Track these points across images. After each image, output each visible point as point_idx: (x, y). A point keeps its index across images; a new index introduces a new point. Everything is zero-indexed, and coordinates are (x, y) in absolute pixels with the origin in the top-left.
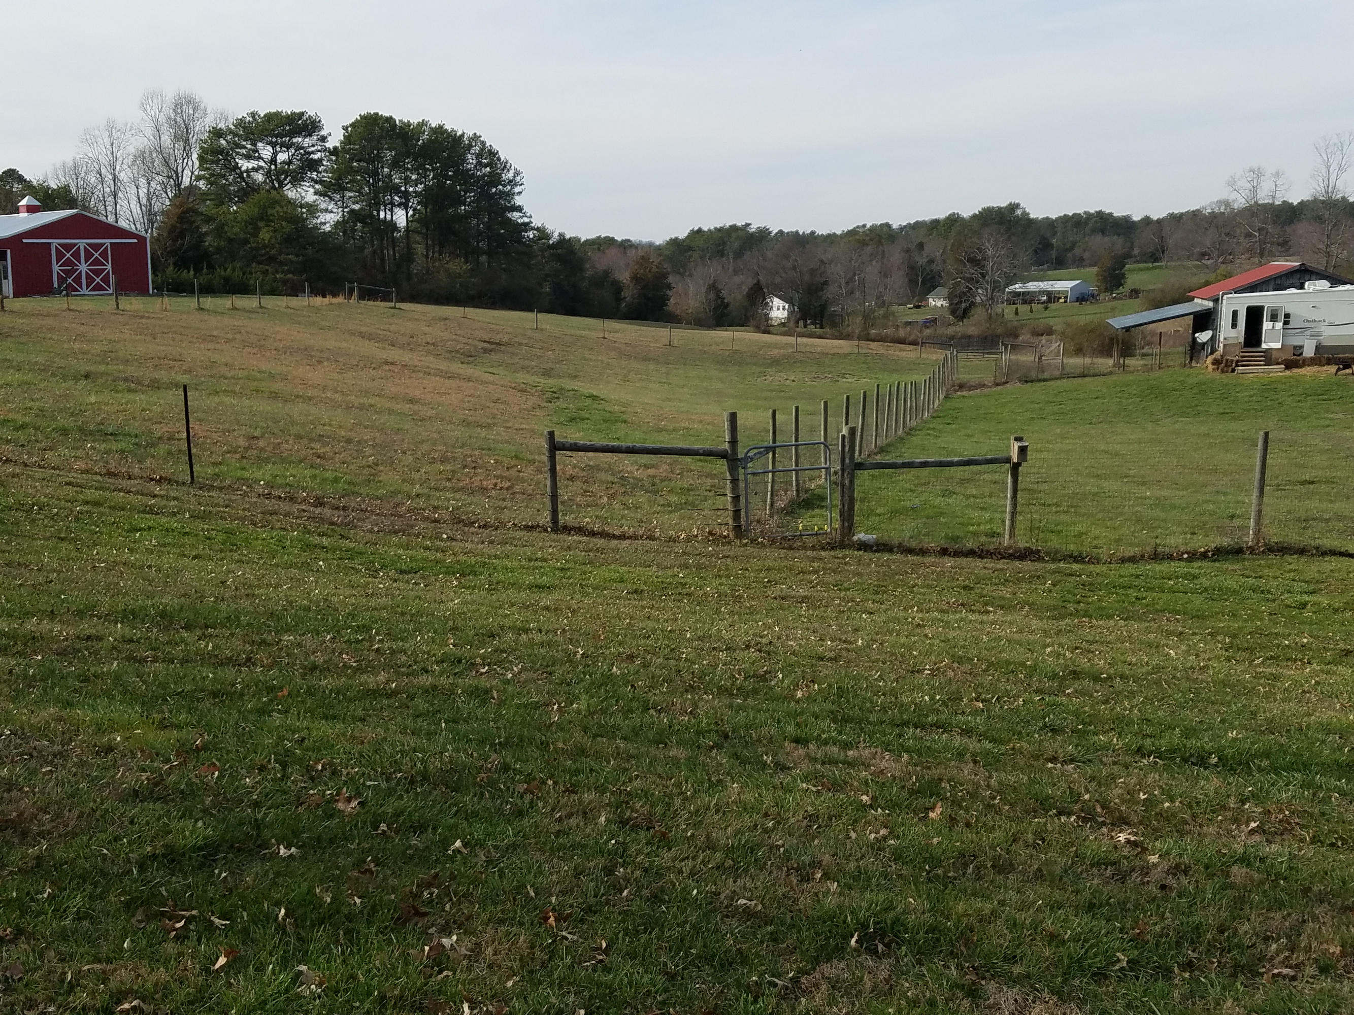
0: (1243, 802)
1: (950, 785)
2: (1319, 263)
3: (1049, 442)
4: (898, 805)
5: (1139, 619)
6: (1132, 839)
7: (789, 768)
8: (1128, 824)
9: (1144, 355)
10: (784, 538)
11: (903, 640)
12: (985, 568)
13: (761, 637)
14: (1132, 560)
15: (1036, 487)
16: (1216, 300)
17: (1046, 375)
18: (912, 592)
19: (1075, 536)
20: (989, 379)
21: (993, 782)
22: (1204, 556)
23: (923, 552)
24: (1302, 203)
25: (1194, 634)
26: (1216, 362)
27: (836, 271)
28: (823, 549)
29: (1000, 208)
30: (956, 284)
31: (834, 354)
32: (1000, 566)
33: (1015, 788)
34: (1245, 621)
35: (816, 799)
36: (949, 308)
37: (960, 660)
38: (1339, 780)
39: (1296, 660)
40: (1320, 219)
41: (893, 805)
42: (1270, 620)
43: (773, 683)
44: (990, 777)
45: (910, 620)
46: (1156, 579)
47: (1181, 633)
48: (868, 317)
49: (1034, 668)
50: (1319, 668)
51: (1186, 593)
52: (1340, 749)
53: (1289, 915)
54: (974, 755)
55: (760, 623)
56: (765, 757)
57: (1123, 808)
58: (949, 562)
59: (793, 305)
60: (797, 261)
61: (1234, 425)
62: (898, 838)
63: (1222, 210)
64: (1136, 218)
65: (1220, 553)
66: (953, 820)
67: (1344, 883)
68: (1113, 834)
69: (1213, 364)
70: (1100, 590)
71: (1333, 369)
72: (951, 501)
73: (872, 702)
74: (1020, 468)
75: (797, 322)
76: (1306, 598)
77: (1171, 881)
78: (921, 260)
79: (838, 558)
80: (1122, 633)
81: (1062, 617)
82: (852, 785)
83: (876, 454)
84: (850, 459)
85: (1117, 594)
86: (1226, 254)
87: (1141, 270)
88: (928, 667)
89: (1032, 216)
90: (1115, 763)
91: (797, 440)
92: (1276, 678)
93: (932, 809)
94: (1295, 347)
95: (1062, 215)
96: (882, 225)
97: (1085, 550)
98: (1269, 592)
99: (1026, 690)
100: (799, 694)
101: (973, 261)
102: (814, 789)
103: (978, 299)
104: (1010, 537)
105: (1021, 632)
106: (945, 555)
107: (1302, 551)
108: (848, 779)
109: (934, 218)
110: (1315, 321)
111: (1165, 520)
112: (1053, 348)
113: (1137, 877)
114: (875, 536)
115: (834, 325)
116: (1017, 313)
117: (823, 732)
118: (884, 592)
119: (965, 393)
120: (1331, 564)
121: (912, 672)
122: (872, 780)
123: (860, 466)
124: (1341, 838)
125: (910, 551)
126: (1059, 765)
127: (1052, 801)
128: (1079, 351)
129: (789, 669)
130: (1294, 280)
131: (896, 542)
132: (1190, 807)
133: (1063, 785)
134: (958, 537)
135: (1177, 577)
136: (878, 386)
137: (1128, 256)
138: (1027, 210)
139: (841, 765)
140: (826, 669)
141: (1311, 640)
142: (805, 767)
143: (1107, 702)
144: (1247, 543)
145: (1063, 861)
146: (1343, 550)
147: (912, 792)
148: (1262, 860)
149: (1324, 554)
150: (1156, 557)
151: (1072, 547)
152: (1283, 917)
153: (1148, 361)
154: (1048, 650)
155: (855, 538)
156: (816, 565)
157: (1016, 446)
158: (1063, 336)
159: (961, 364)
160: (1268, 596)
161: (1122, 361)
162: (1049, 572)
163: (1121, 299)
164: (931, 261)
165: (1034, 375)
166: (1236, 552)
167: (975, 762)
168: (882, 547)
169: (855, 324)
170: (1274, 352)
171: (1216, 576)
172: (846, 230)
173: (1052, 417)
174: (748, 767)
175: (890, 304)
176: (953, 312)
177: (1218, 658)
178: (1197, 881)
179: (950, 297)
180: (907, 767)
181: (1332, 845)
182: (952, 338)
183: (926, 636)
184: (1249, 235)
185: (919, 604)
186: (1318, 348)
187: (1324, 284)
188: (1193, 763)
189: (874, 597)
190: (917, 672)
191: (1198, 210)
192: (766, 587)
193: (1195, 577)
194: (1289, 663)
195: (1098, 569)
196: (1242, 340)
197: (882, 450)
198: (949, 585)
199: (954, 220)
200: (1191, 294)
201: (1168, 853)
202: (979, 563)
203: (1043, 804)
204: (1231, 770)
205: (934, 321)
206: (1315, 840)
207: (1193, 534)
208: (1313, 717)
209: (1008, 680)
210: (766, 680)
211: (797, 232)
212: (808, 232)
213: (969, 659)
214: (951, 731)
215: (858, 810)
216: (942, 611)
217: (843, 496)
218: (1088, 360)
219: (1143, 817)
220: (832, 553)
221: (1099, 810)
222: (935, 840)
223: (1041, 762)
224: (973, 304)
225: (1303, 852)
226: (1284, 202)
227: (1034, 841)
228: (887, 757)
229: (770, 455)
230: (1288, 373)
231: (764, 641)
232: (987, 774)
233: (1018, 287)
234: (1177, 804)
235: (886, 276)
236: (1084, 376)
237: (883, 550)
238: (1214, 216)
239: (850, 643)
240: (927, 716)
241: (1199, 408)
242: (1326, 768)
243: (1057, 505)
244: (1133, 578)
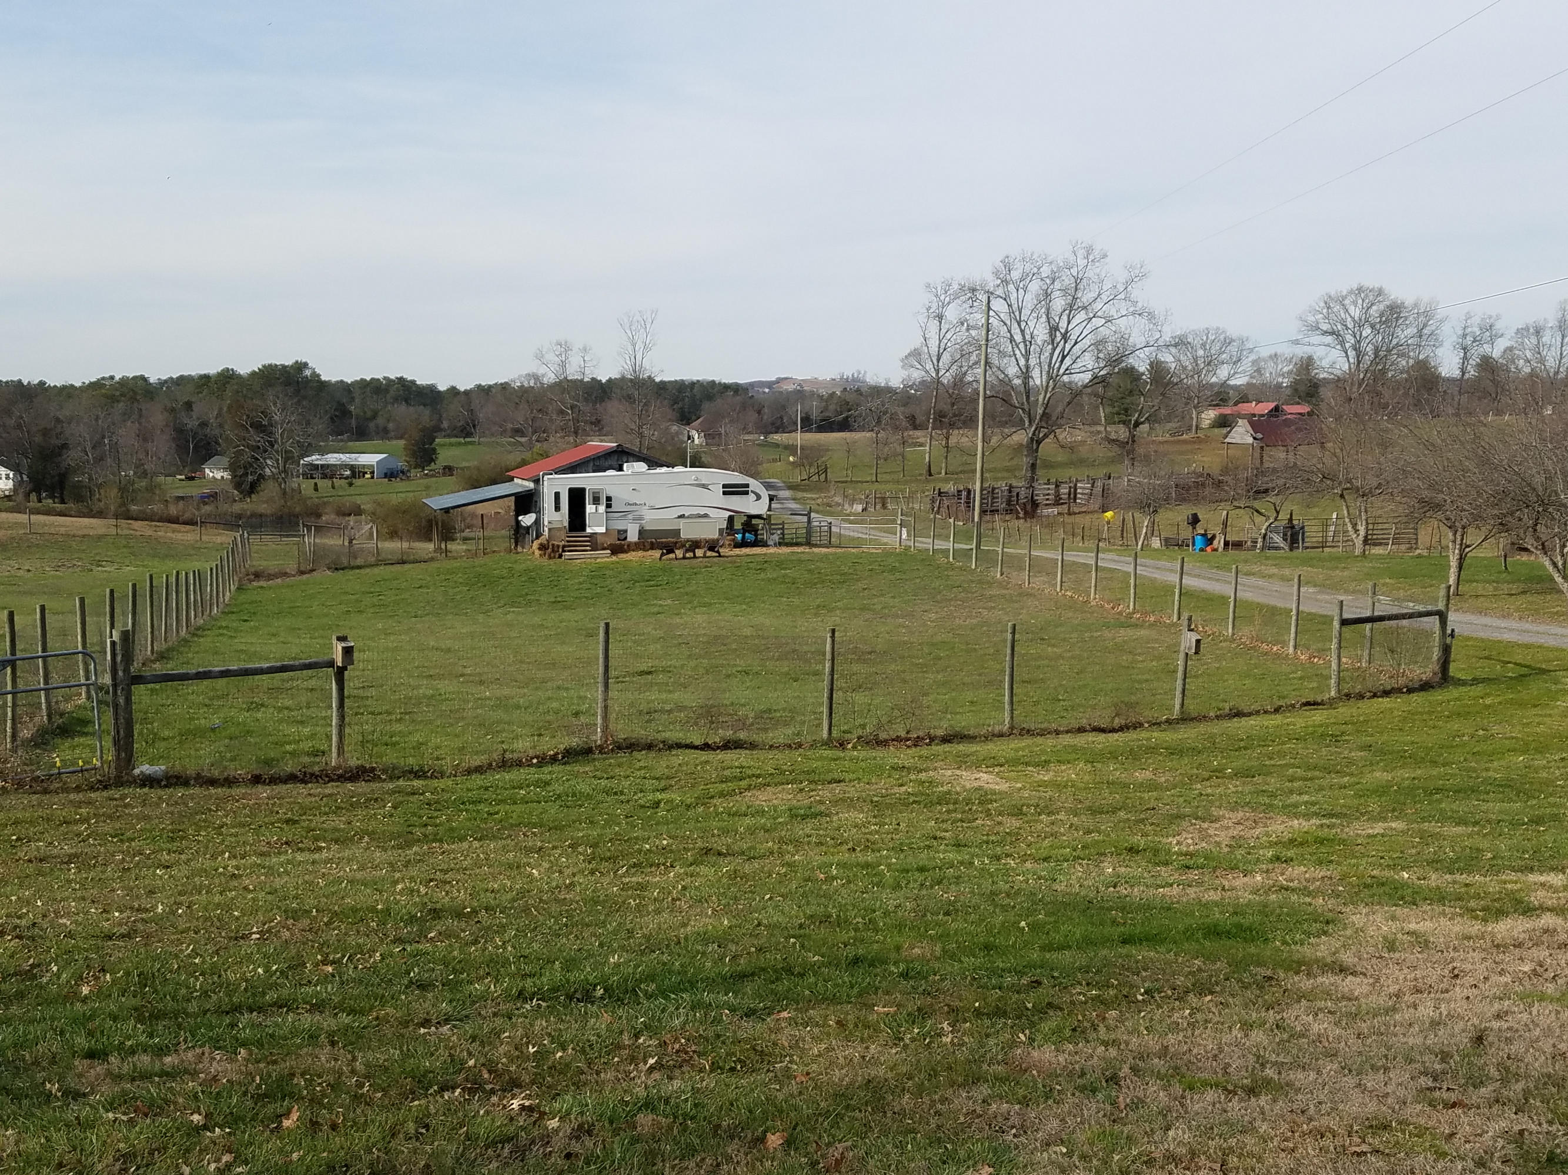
0: (637, 1036)
1: (306, 1080)
2: (633, 444)
3: (372, 639)
4: (242, 1119)
5: (494, 838)
6: (527, 1103)
7: (85, 1095)
8: (519, 1086)
9: (465, 539)
10: (36, 779)
11: (217, 899)
12: (310, 795)
13: (19, 917)
14: (479, 770)
15: (361, 691)
16: (537, 481)
17: (359, 562)
18: (221, 834)
19: (414, 748)
20: (291, 566)
21: (358, 1065)
22: (554, 759)
23: (229, 782)
24: (610, 381)
25: (555, 848)
26: (543, 547)
27: (80, 432)
28: (92, 788)
29: (284, 367)
30: (239, 453)
31: (84, 536)
32: (328, 791)
33: (387, 1069)
34: (603, 827)
35: (129, 1131)
36: (231, 481)
37: (295, 915)
38: (726, 995)
39: (658, 865)
40: (629, 398)
41: (234, 1120)
42: (627, 823)
43: (45, 980)
44: (354, 1059)
45: (221, 870)
46: (506, 789)
47: (541, 849)
48: (125, 490)
49: (387, 911)
50: (682, 871)
51: (539, 802)
52: (722, 959)
53: (703, 1159)
54: (331, 1035)
55: (13, 898)
56: (48, 1086)
57: (513, 1068)
58: (264, 792)
59: (21, 474)
60: (22, 418)
61: (566, 615)
62: (246, 1162)
63: (532, 384)
64: (442, 387)
65: (570, 755)
66: (315, 1125)
67: (750, 1112)
68: (505, 1102)
69: (539, 549)
70: (448, 808)
71: (657, 554)
72: (259, 715)
73: (188, 987)
74: (346, 673)
75: (27, 495)
76: (659, 796)
77: (576, 1147)
78: (191, 423)
79: (116, 799)
80: (478, 855)
81: (409, 845)
82: (175, 1103)
83: (153, 662)
84: (124, 671)
85: (467, 811)
86: (541, 433)
87: (451, 445)
88: (255, 929)
89: (323, 378)
90: (495, 1015)
91: (44, 650)
92: (642, 887)
93: (287, 1114)
94: (619, 531)
95: (358, 379)
96: (135, 378)
97: (428, 762)
98: (622, 793)
99: (382, 940)
100: (85, 990)
101: (259, 427)
102: (125, 1118)
103: (268, 471)
104: (339, 755)
105: (364, 869)
106: (258, 783)
107: (649, 747)
108: (169, 1095)
109: (203, 372)
110: (636, 504)
111: (509, 723)
112: (364, 531)
113: (538, 1150)
114: (163, 768)
115: (79, 498)
116: (316, 489)
117: (129, 1038)
118: (182, 838)
119: (262, 583)
120: (680, 757)
121: (236, 939)
122: (203, 1092)
123: (138, 680)
124: (739, 1061)
125: (212, 782)
126: (433, 1028)
127: (431, 1075)
128: (393, 534)
129: (66, 957)
130: (613, 461)
131: (191, 771)
132: (583, 1051)
133: (443, 1054)
134: (273, 759)
135: (528, 786)
136: (151, 577)
137: (437, 429)
138: (318, 371)
139: (157, 1079)
140: (117, 951)
141: (671, 841)
142: (108, 1090)
143: (475, 942)
144: (596, 741)
145: (452, 1148)
146: (688, 742)
147: (258, 1098)
148: (667, 1102)
149: (671, 747)
150: (504, 764)
151: (411, 761)
152: (697, 1165)
153: (471, 546)
154: (400, 887)
155: (137, 772)
156: (83, 811)
157: (339, 647)
158: (374, 517)
159: (254, 548)
160: (622, 797)
161: (443, 546)
162: (387, 793)
163: (432, 476)
164: (204, 424)
165: (345, 561)
166: (585, 752)
167: (333, 1044)
168: (174, 780)
169: (111, 497)
170: (599, 537)
171: (568, 780)
172: (87, 382)
173: (372, 610)
174: (25, 1102)
175: (156, 474)
176: (238, 486)
177: (581, 871)
178: (604, 1141)
179: (232, 468)
180: (247, 1066)
181: (733, 1069)
182: (239, 517)
183: (246, 888)
184: (562, 412)
185: (230, 848)
186: (642, 532)
187: (641, 467)
188: (578, 1000)
189: (170, 846)
190: (242, 938)
191: (506, 383)
192: (14, 847)
193: (547, 783)
194: (653, 869)
195: (441, 784)
196: (566, 524)
197: (162, 657)
198: (266, 820)
199: (227, 377)
200: (510, 473)
201: (568, 1113)
202: (302, 789)
203: (422, 1083)
204: (618, 1000)
205: (214, 496)
206: (715, 1067)
207: (540, 735)
208: (689, 928)
209: (358, 932)
210: (34, 977)
211: (20, 381)
212: (36, 382)
213: (306, 911)
214: (297, 1008)
215: (188, 1135)
216: (262, 854)
217: (116, 719)
218: (405, 545)
219: (535, 1074)
220: (105, 794)
221: (486, 1076)
222: (295, 1156)
223: (411, 1029)
224: (262, 477)
225: (704, 1083)
226: (593, 379)
227: (416, 1131)
228: (218, 1057)
229: (9, 670)
230: (614, 558)
231: (24, 922)
232: (349, 1057)
233: (315, 459)
234: (570, 1051)
235: (145, 440)
236: (404, 562)
237: (176, 784)
238: (524, 391)
239: (147, 910)
240: (264, 994)
241: (529, 597)
242: (711, 984)
243: (389, 713)
244: (482, 791)
